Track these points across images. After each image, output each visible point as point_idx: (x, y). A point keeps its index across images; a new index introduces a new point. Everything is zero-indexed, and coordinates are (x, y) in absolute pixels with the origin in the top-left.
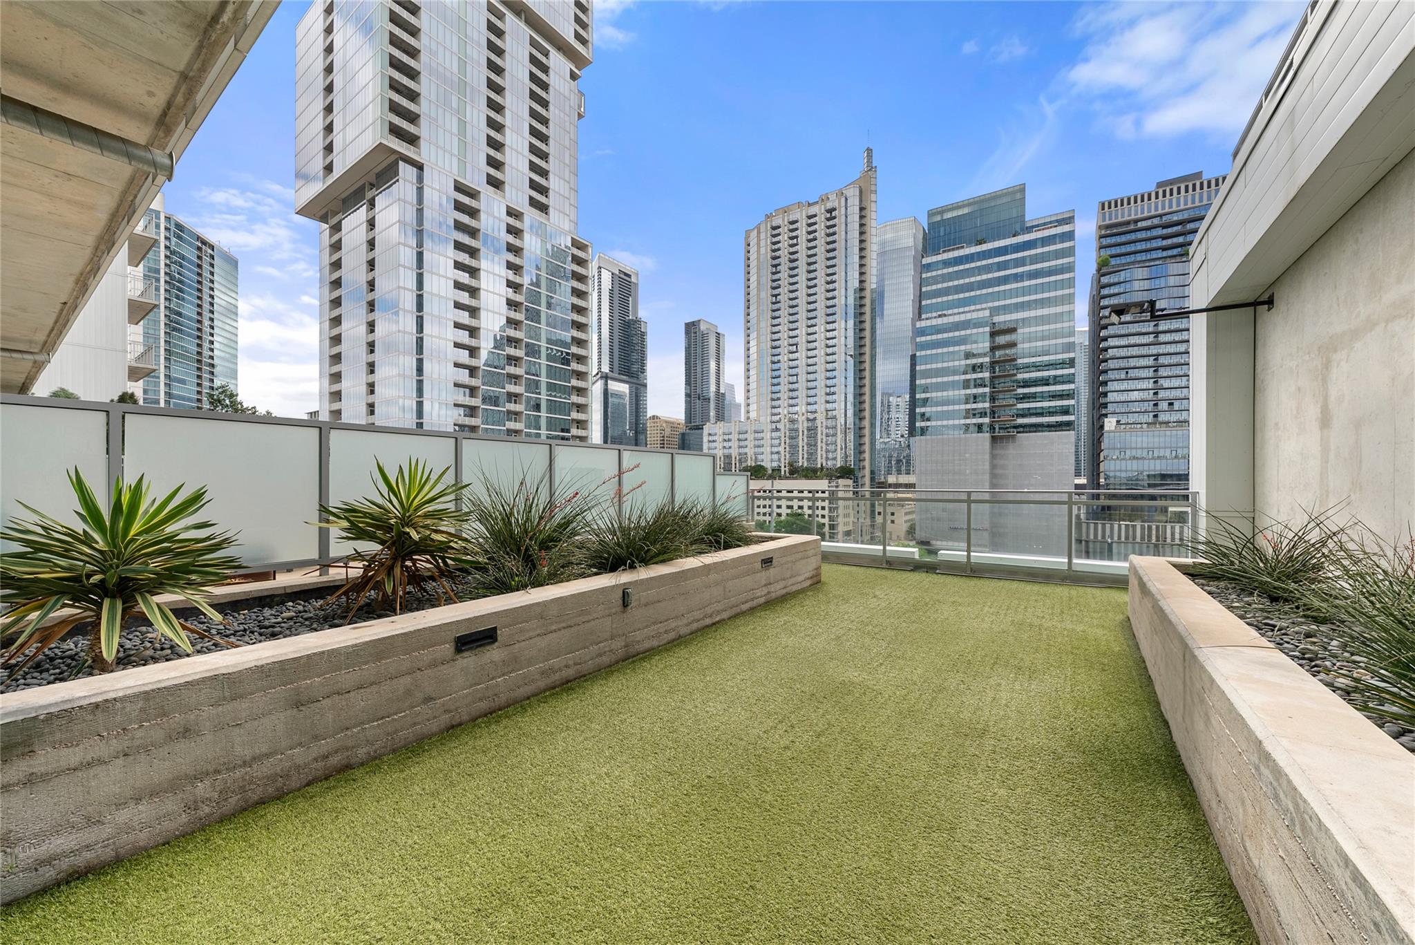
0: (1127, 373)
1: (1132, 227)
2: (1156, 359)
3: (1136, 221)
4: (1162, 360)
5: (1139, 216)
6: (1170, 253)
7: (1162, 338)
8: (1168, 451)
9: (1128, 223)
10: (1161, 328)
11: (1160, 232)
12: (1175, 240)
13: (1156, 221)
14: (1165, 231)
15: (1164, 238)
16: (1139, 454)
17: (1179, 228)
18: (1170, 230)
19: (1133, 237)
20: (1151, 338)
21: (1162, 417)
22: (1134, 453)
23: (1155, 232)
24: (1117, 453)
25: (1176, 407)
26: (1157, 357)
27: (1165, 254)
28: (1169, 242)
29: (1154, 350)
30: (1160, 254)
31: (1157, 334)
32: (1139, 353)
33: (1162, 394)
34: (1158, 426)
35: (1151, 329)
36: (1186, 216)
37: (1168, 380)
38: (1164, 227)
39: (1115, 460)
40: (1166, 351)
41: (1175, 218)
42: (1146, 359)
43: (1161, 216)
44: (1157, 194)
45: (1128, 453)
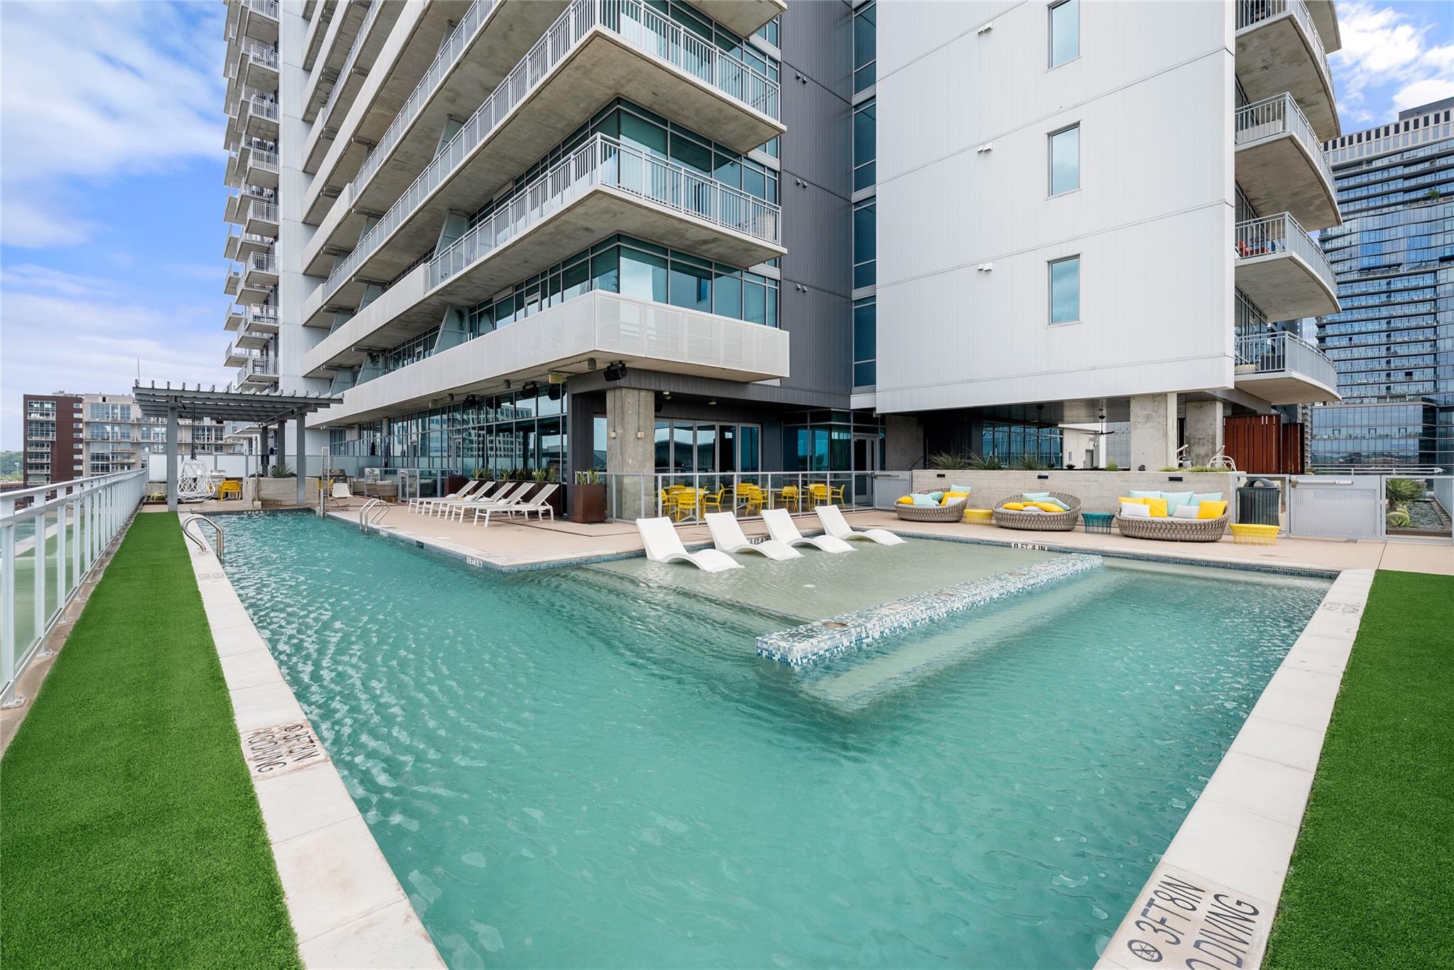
0: (1351, 339)
1: (1365, 168)
2: (1389, 323)
3: (1369, 161)
4: (1396, 323)
5: (1374, 154)
6: (1413, 195)
7: (1397, 298)
8: (1395, 430)
9: (1359, 163)
10: (1393, 287)
11: (1400, 171)
12: (1420, 180)
13: (1396, 159)
14: (1407, 171)
15: (1406, 178)
16: (1358, 432)
17: (1427, 165)
18: (1413, 169)
19: (1364, 179)
20: (1384, 297)
21: (1397, 389)
22: (1351, 431)
23: (1393, 173)
24: (1330, 431)
25: (1415, 377)
26: (1389, 319)
27: (1407, 197)
28: (1413, 182)
29: (1385, 312)
30: (1400, 197)
31: (1389, 293)
32: (1364, 316)
33: (1395, 363)
34: (1388, 400)
35: (1384, 288)
36: (1435, 150)
37: (1405, 347)
38: (1406, 165)
39: (1325, 440)
40: (1400, 313)
41: (1421, 154)
42: (1376, 323)
43: (1401, 152)
44: (1397, 127)
45: (1344, 431)
